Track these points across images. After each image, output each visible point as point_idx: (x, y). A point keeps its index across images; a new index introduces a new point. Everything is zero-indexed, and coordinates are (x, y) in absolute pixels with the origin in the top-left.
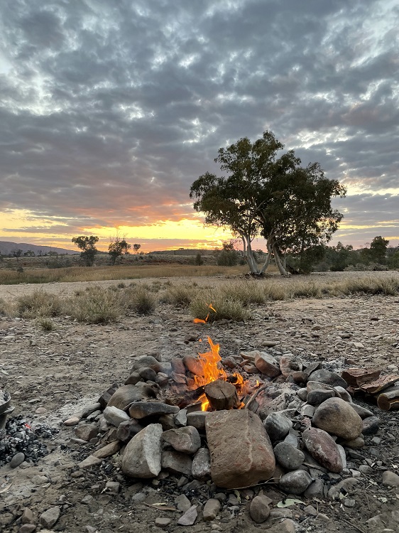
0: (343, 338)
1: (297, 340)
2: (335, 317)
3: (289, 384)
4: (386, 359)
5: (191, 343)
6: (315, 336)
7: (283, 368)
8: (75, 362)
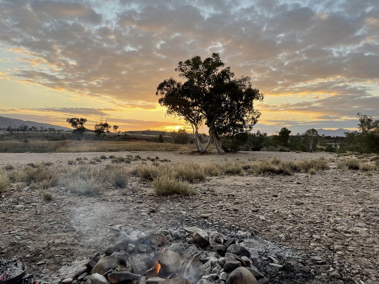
0: (253, 211)
1: (223, 213)
2: (249, 193)
3: (214, 253)
4: (278, 230)
5: (152, 214)
6: (235, 210)
7: (211, 241)
8: (69, 229)
